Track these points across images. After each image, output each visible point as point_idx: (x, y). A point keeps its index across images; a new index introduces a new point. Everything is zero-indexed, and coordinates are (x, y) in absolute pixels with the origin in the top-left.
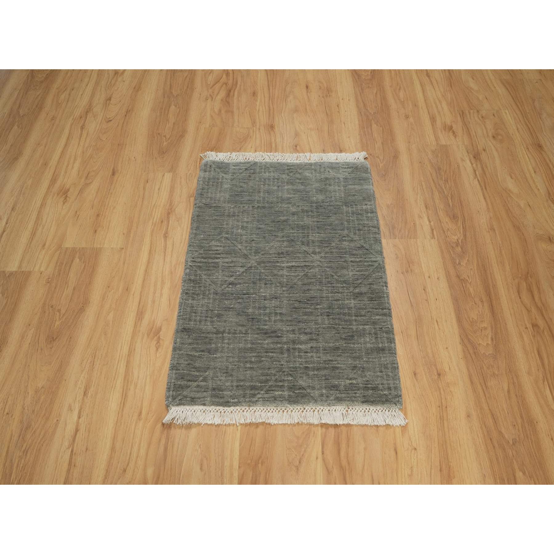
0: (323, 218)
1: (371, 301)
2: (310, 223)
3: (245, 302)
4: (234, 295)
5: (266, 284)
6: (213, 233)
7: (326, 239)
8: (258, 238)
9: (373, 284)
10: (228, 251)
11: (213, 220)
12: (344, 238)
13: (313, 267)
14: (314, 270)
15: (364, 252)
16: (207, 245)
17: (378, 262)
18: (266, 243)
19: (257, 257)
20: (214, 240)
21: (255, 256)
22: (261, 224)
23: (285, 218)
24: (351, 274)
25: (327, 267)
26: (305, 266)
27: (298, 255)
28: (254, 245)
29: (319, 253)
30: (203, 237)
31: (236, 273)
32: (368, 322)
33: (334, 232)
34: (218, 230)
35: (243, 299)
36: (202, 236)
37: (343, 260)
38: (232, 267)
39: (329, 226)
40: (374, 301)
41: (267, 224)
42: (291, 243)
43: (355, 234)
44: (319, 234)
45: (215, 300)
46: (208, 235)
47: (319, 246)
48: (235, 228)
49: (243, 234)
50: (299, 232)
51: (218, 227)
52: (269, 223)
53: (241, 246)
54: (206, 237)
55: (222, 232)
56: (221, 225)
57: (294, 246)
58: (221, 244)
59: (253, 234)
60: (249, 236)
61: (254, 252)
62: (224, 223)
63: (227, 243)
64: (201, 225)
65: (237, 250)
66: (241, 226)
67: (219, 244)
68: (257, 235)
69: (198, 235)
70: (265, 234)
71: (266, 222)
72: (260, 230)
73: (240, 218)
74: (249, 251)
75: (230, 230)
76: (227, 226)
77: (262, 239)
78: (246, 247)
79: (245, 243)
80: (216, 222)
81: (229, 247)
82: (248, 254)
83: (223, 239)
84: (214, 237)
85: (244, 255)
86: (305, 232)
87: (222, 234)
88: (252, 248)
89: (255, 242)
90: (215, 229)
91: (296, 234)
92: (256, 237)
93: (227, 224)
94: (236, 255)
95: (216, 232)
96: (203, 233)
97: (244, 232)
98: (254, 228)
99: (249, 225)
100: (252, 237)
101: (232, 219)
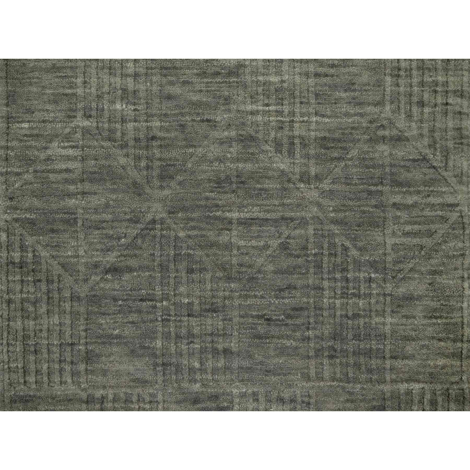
1: (430, 318)
2: (298, 79)
3: (144, 322)
4: (120, 302)
5: (190, 271)
6: (52, 115)
7: (337, 135)
8: (168, 131)
9: (440, 273)
10: (95, 173)
11: (48, 70)
12: (381, 133)
13: (303, 223)
14: (303, 232)
15: (427, 177)
16: (42, 156)
18: (186, 147)
19: (167, 192)
20: (57, 136)
21: (161, 187)
22: (172, 83)
24: (390, 241)
25: (335, 222)
26: (283, 218)
27: (266, 186)
28: (157, 153)
29: (318, 178)
30: (29, 128)
31: (119, 239)
32: (418, 373)
33: (358, 110)
34: (64, 105)
35: (139, 311)
36: (26, 125)
37: (373, 202)
38: (108, 222)
39: (346, 91)
40: (436, 318)
41: (188, 82)
42: (249, 147)
43: (409, 116)
44: (319, 119)
45: (75, 315)
46: (39, 122)
47: (317, 157)
48: (106, 96)
49: (128, 118)
50: (269, 111)
51: (63, 94)
52: (192, 78)
53: (125, 155)
54: (37, 126)
55: (75, 111)
56: (71, 87)
57: (256, 158)
58: (75, 152)
59: (152, 116)
60: (143, 122)
61: (158, 177)
62: (76, 79)
63: (89, 147)
64: (18, 90)
65: (117, 169)
66: (122, 89)
67: (71, 152)
68: (163, 121)
69: (14, 123)
70: (182, 114)
71: (185, 74)
72: (170, 104)
73: (117, 63)
74: (145, 173)
75: (94, 105)
76: (84, 91)
77: (177, 133)
78: (138, 158)
79: (135, 147)
80: (57, 77)
81: (96, 159)
82: (145, 183)
83: (78, 135)
84: (57, 126)
85: (135, 184)
86: (283, 112)
87: (75, 117)
88: (152, 162)
89: (159, 143)
90: (56, 102)
91: (262, 118)
92: (161, 126)
93: (85, 82)
94: (115, 186)
95: (60, 110)
96: (26, 113)
97: (131, 109)
98: (154, 94)
99: (142, 87)
100: (151, 125)
101: (96, 67)
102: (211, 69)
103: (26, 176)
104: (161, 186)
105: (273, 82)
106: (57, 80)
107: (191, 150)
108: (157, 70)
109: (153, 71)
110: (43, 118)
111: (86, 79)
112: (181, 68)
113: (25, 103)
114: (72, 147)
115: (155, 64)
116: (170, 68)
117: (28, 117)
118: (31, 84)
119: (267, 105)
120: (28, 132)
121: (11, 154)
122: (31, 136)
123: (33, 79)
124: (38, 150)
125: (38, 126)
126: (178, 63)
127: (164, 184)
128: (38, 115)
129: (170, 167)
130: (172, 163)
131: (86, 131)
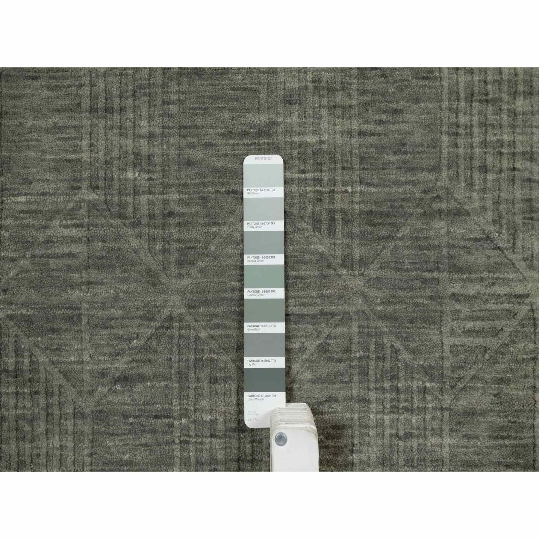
0: (377, 117)
1: (496, 438)
2: (339, 139)
3: (159, 445)
4: (131, 420)
5: (213, 380)
6: (53, 186)
7: (385, 209)
8: (187, 205)
9: (507, 382)
10: (102, 258)
11: (48, 131)
12: (436, 206)
13: (346, 319)
14: (345, 329)
15: (492, 261)
16: (42, 237)
17: (527, 301)
18: (209, 225)
19: (186, 282)
20: (58, 212)
21: (180, 276)
22: (192, 146)
23: (263, 118)
24: (448, 341)
25: (383, 317)
26: (322, 313)
27: (302, 273)
28: (175, 233)
29: (363, 262)
30: (26, 203)
31: (130, 340)
33: (410, 177)
34: (67, 174)
35: (154, 431)
36: (23, 199)
37: (428, 293)
38: (117, 319)
39: (395, 153)
40: (503, 438)
41: (211, 145)
43: (470, 184)
44: (363, 188)
45: (78, 435)
46: (38, 194)
47: (362, 235)
48: (116, 162)
49: (142, 189)
50: (306, 179)
51: (66, 160)
52: (216, 139)
53: (138, 235)
54: (35, 200)
55: (80, 180)
56: (75, 152)
57: (291, 238)
58: (79, 232)
59: (170, 186)
60: (159, 195)
61: (176, 263)
62: (81, 141)
63: (96, 226)
64: (13, 155)
65: (128, 253)
66: (134, 153)
67: (74, 232)
68: (182, 193)
69: (9, 197)
70: (204, 184)
71: (208, 135)
72: (191, 171)
73: (128, 121)
74: (161, 257)
75: (101, 173)
76: (91, 156)
77: (198, 208)
78: (152, 239)
79: (149, 225)
80: (59, 139)
81: (104, 241)
82: (160, 270)
83: (83, 211)
84: (59, 200)
85: (149, 271)
86: (322, 180)
87: (79, 188)
88: (169, 244)
89: (177, 220)
90: (57, 170)
91: (297, 188)
92: (180, 199)
93: (91, 145)
94: (126, 274)
95: (62, 180)
96: (22, 184)
97: (144, 178)
98: (172, 160)
99: (157, 151)
100: (168, 198)
101: (104, 126)
102: (238, 128)
103: (22, 262)
104: (180, 274)
105: (309, 144)
106: (58, 143)
107: (214, 229)
108: (175, 129)
109: (171, 131)
110: (42, 191)
111: (93, 141)
112: (203, 127)
113: (22, 171)
114: (77, 226)
115: (173, 123)
116: (190, 127)
117: (24, 189)
118: (28, 148)
119: (304, 172)
120: (25, 208)
121: (5, 234)
122: (29, 212)
123: (31, 141)
124: (37, 230)
125: (37, 200)
126: (199, 120)
127: (183, 272)
128: (37, 187)
129: (190, 250)
130: (192, 245)
131: (92, 206)
